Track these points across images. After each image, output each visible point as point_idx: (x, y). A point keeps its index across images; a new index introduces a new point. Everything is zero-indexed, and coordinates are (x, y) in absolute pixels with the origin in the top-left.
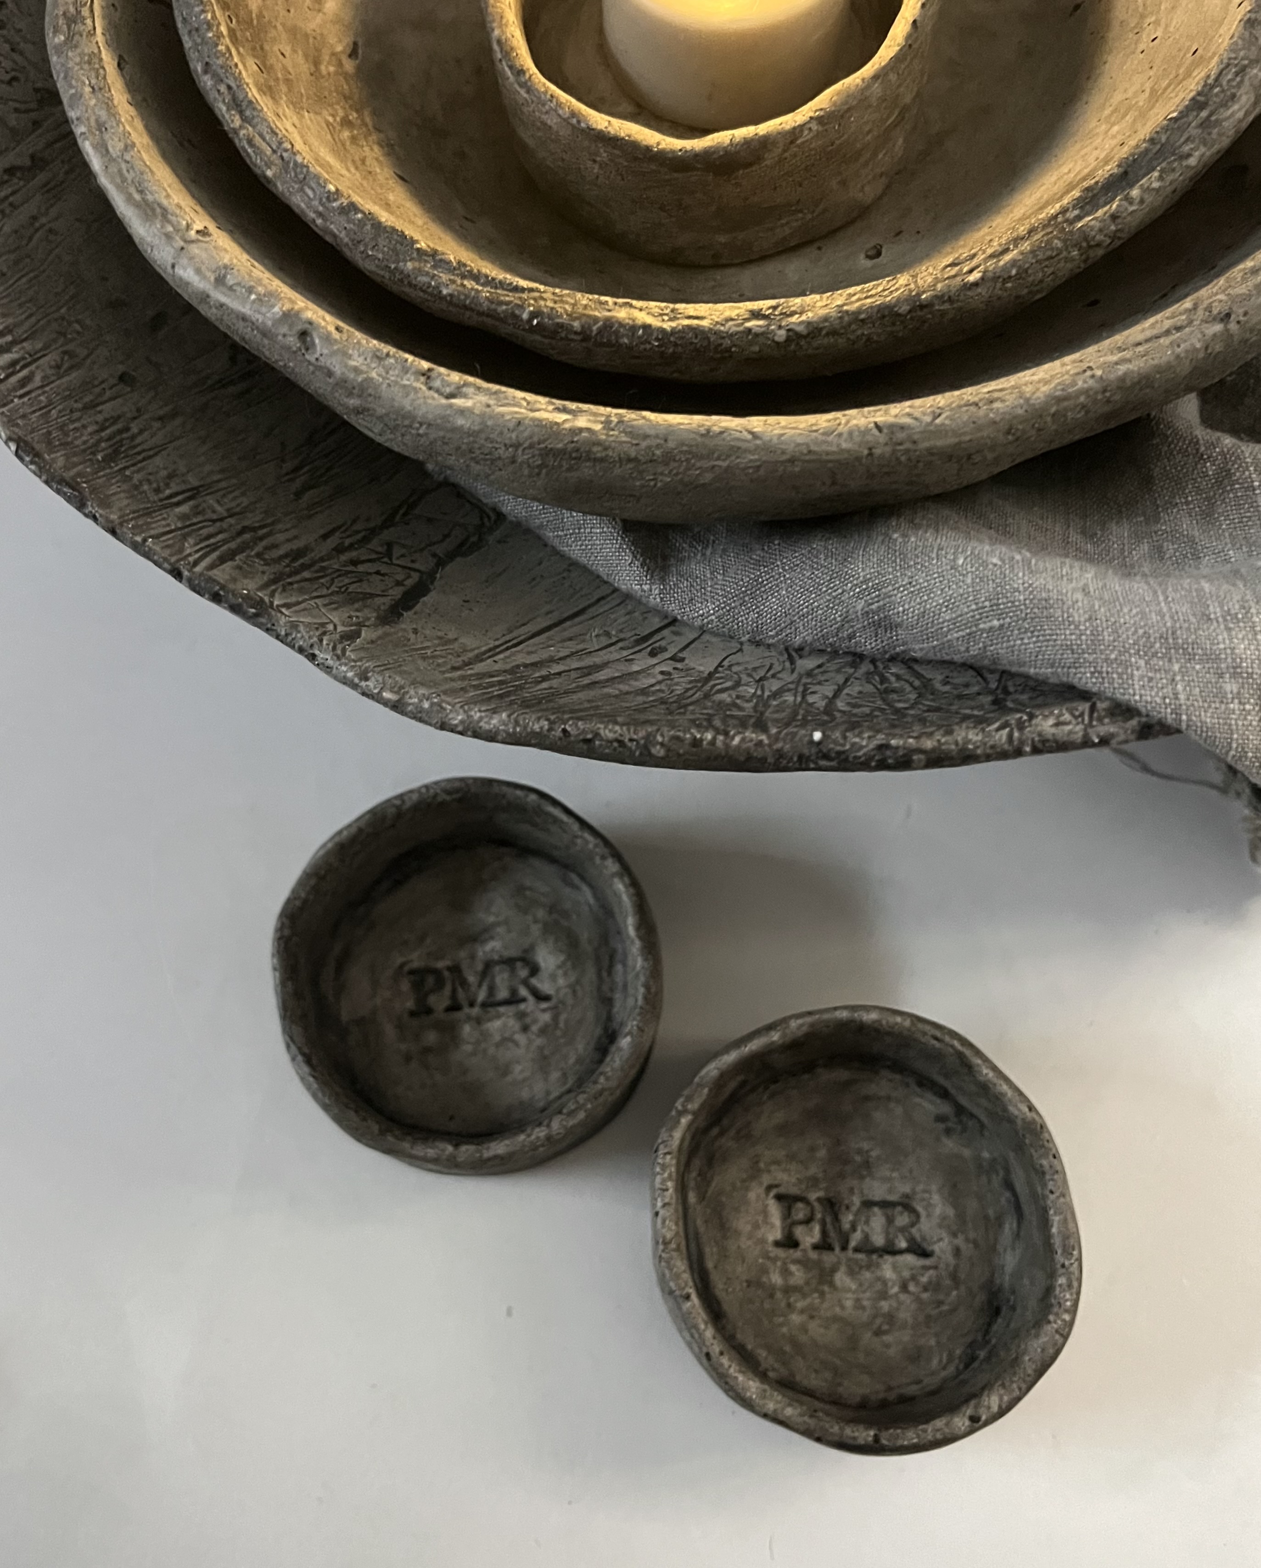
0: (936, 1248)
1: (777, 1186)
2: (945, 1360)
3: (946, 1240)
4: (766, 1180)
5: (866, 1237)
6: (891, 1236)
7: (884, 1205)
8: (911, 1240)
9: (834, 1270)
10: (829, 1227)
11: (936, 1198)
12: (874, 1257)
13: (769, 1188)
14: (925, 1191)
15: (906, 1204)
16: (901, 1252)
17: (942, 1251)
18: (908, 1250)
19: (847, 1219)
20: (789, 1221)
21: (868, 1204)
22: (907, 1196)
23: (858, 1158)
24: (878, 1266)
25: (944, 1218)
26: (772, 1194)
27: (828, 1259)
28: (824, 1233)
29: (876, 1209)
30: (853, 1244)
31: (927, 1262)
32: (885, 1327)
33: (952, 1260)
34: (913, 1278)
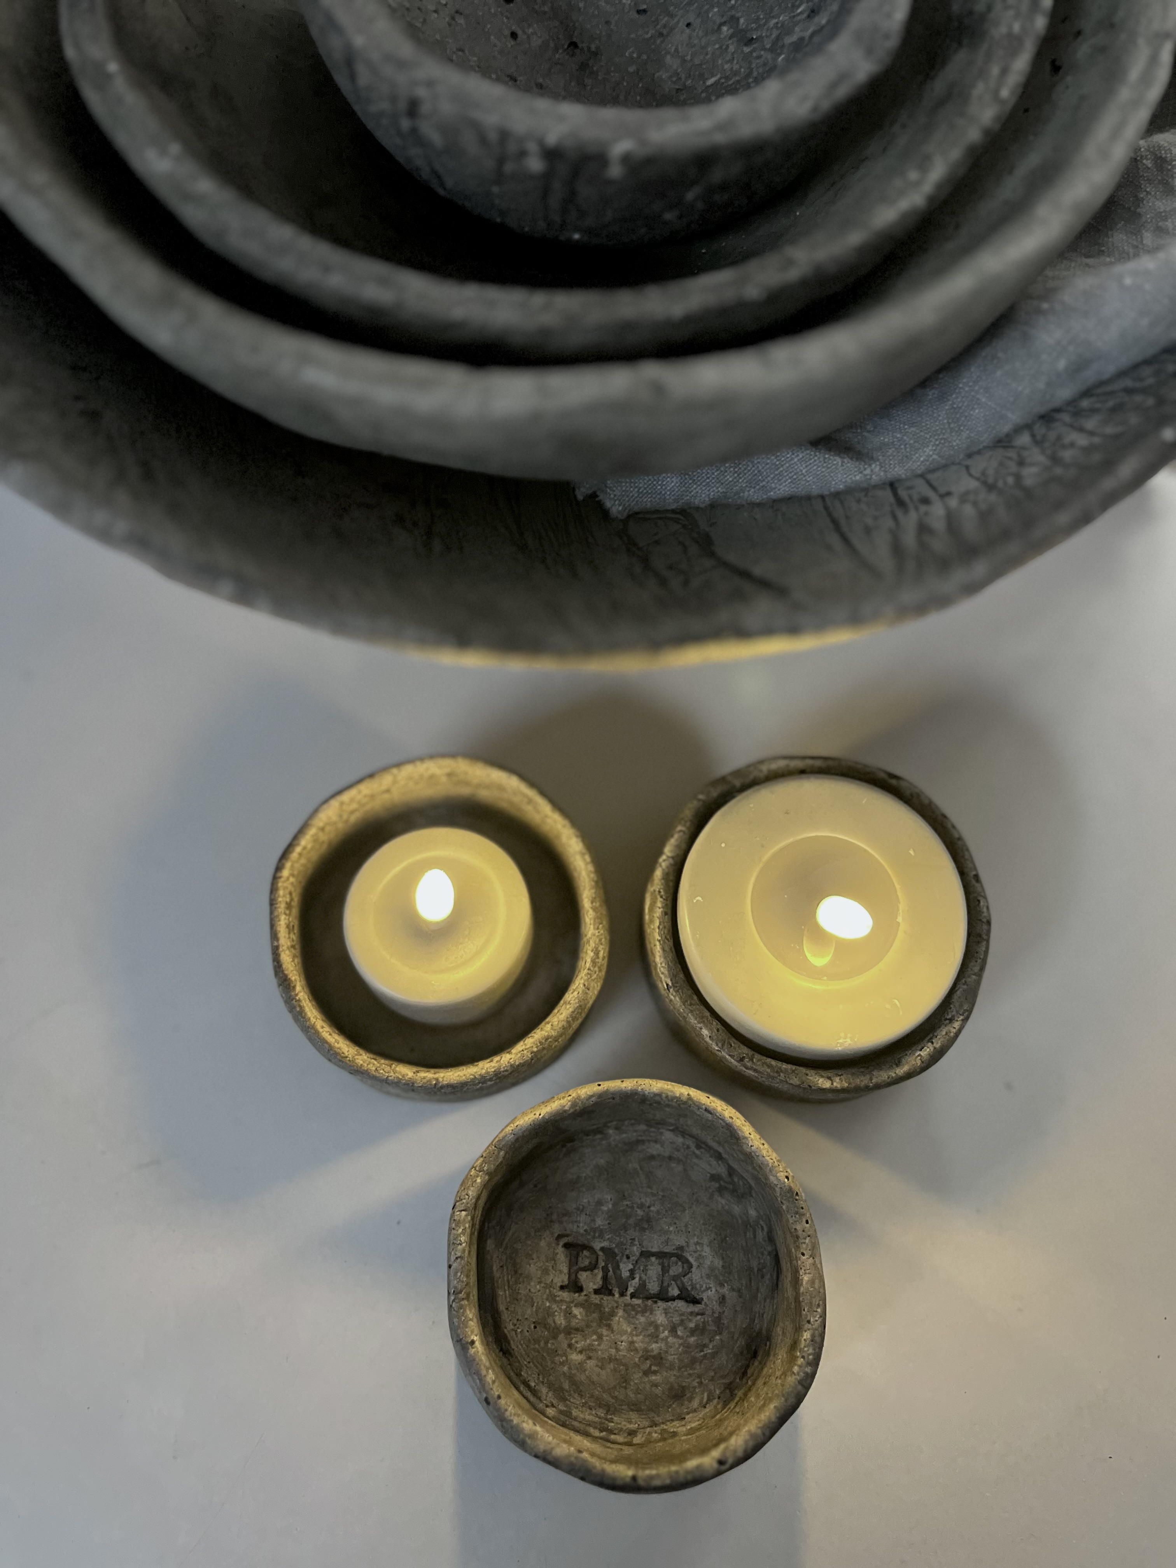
0: (704, 1296)
1: (567, 1236)
2: (705, 1400)
3: (714, 1290)
4: (557, 1229)
5: (643, 1285)
6: (665, 1284)
8: (682, 1289)
9: (612, 1314)
10: (611, 1273)
11: (707, 1251)
12: (650, 1302)
13: (560, 1237)
14: (697, 1243)
16: (673, 1299)
17: (709, 1298)
18: (679, 1297)
19: (625, 1268)
20: (575, 1268)
21: (646, 1254)
22: (681, 1248)
23: (640, 1212)
24: (652, 1311)
25: (712, 1269)
26: (561, 1243)
27: (608, 1302)
28: (605, 1278)
29: (653, 1259)
30: (631, 1290)
31: (697, 1308)
32: (654, 1368)
33: (717, 1307)
34: (682, 1322)
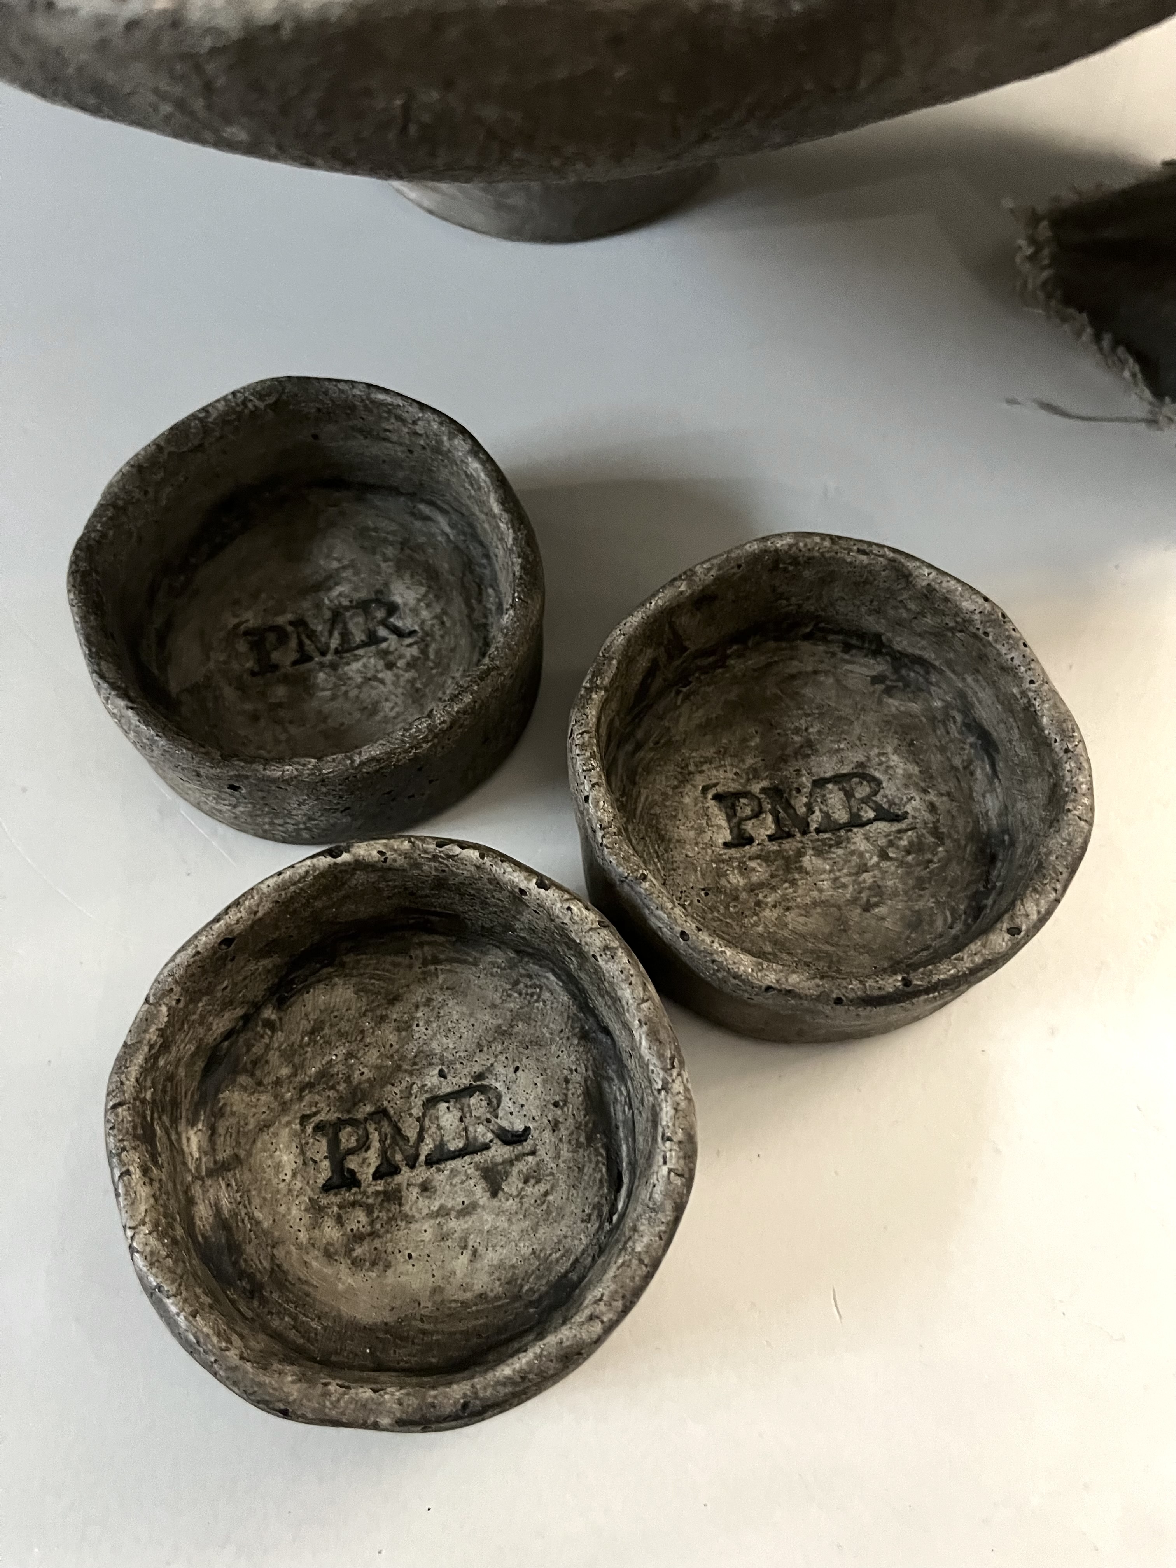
0: (909, 808)
1: (715, 785)
2: (950, 920)
3: (918, 798)
4: (700, 781)
5: (827, 815)
6: (855, 810)
7: (837, 779)
8: (878, 808)
9: (800, 854)
10: (782, 814)
11: (895, 759)
12: (842, 833)
13: (705, 790)
14: (880, 754)
15: (862, 774)
16: (870, 822)
17: (914, 809)
18: (876, 819)
19: (800, 803)
20: (735, 820)
21: (820, 783)
22: (861, 765)
23: (797, 738)
24: (848, 840)
25: (910, 776)
26: (710, 796)
27: (789, 846)
28: (777, 821)
29: (830, 786)
30: (814, 826)
31: (903, 825)
32: (874, 900)
33: (927, 816)
34: (891, 844)
